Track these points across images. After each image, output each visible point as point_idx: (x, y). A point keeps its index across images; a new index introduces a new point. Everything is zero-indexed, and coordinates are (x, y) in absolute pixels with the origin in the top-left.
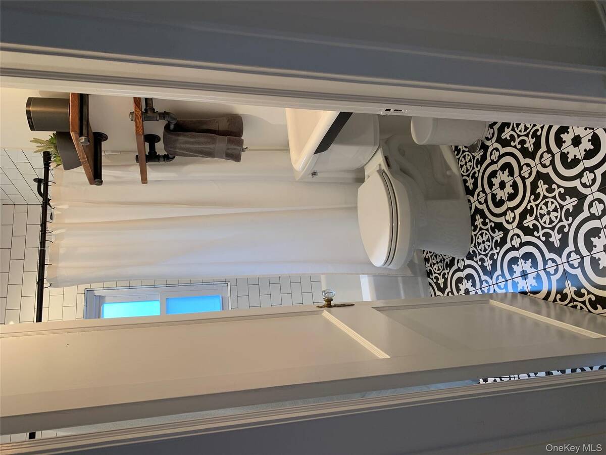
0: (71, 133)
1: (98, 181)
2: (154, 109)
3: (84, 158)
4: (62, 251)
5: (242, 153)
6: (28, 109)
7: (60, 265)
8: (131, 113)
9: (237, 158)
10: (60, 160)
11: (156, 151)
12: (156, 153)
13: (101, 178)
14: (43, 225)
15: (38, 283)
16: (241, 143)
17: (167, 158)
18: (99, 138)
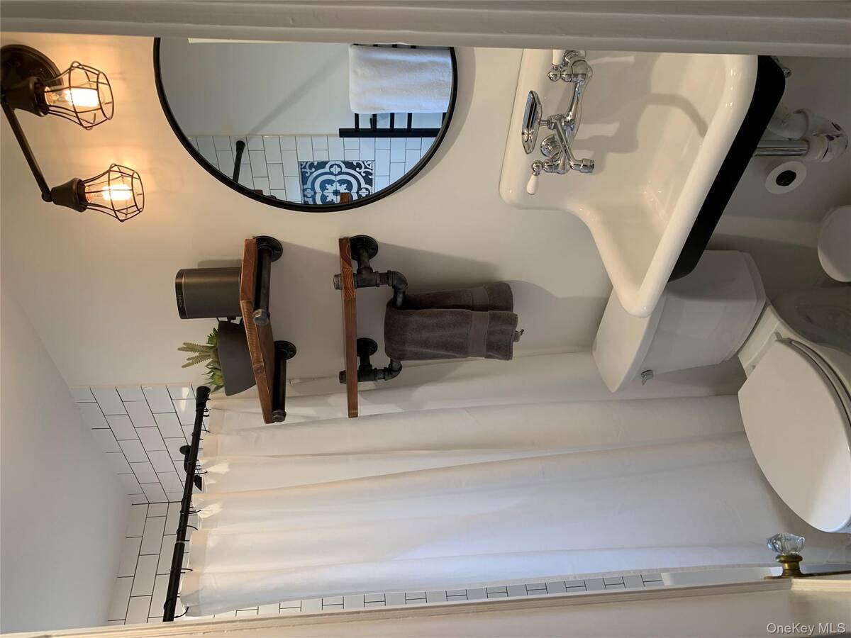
0: (241, 302)
1: (279, 413)
2: (371, 269)
3: (259, 362)
4: (211, 542)
5: (514, 343)
6: (179, 281)
7: (208, 570)
8: (336, 276)
9: (506, 353)
10: (221, 377)
11: (371, 363)
12: (371, 366)
13: (284, 409)
14: (186, 501)
15: (166, 605)
16: (513, 320)
17: (391, 372)
18: (283, 351)
